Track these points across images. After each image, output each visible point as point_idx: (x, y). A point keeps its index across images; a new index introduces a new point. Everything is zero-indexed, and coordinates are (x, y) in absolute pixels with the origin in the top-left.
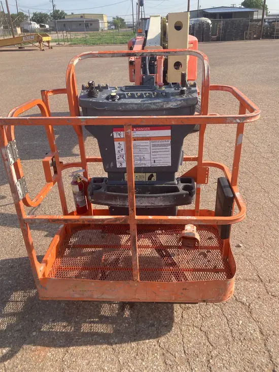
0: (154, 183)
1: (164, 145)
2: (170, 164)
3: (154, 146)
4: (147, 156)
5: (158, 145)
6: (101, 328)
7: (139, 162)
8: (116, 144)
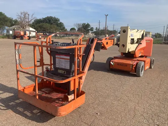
0: (65, 74)
1: (68, 62)
2: (69, 69)
3: (65, 61)
4: (63, 65)
5: (66, 61)
6: (29, 114)
7: (61, 66)
8: (56, 59)
